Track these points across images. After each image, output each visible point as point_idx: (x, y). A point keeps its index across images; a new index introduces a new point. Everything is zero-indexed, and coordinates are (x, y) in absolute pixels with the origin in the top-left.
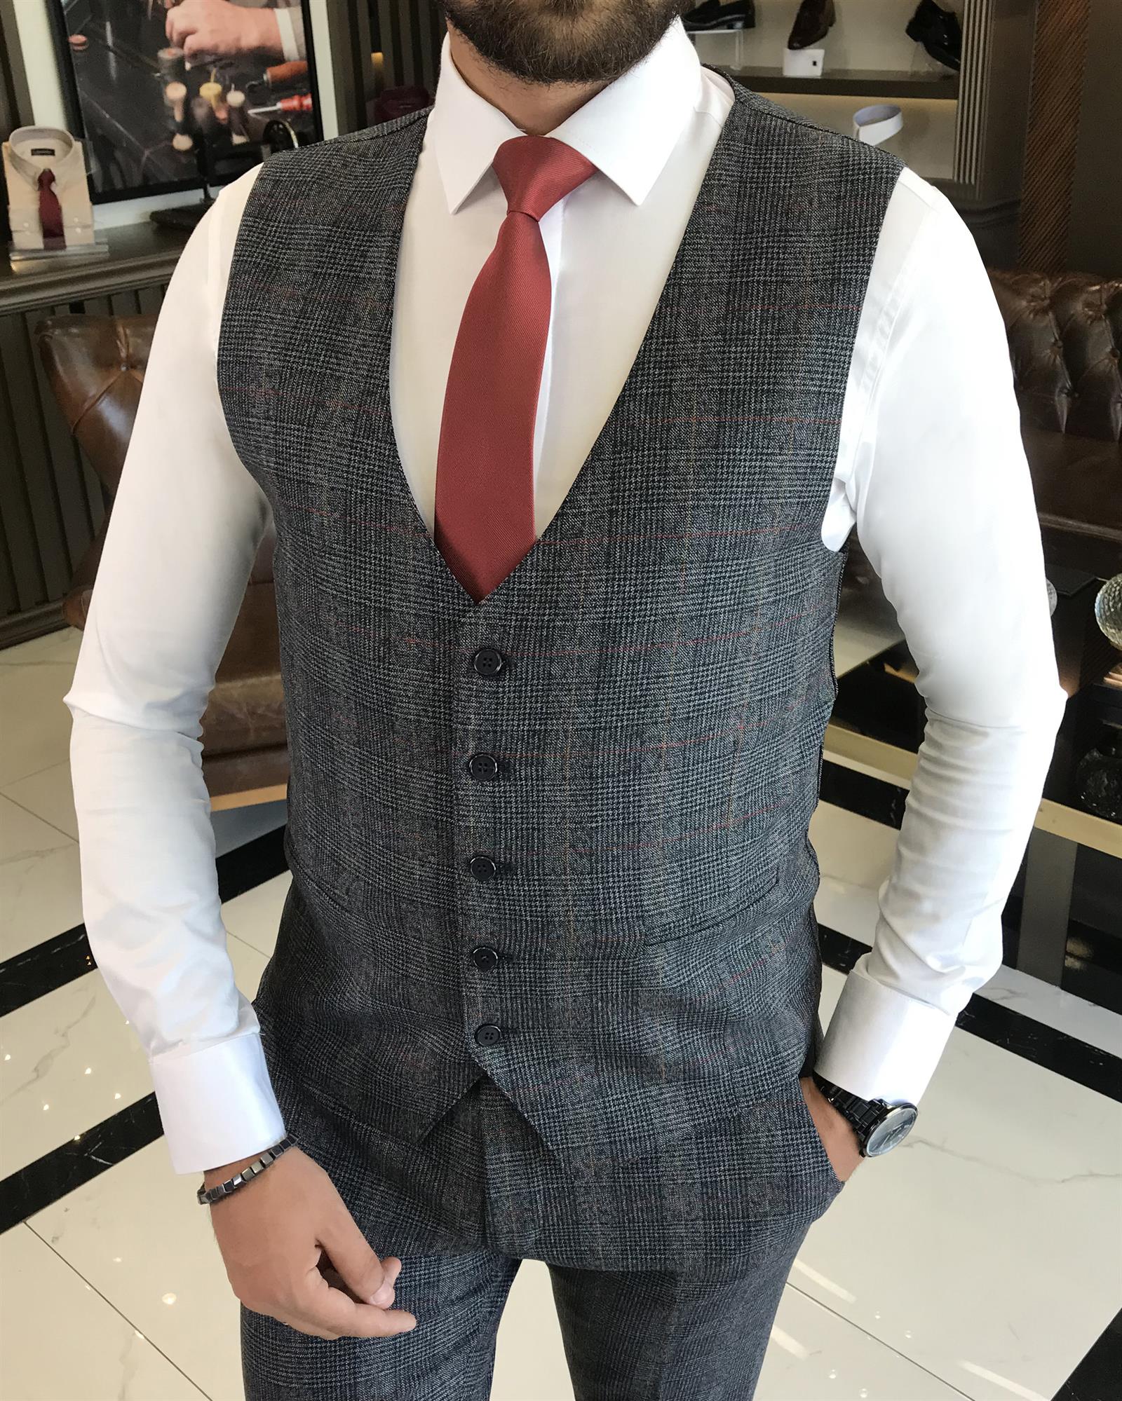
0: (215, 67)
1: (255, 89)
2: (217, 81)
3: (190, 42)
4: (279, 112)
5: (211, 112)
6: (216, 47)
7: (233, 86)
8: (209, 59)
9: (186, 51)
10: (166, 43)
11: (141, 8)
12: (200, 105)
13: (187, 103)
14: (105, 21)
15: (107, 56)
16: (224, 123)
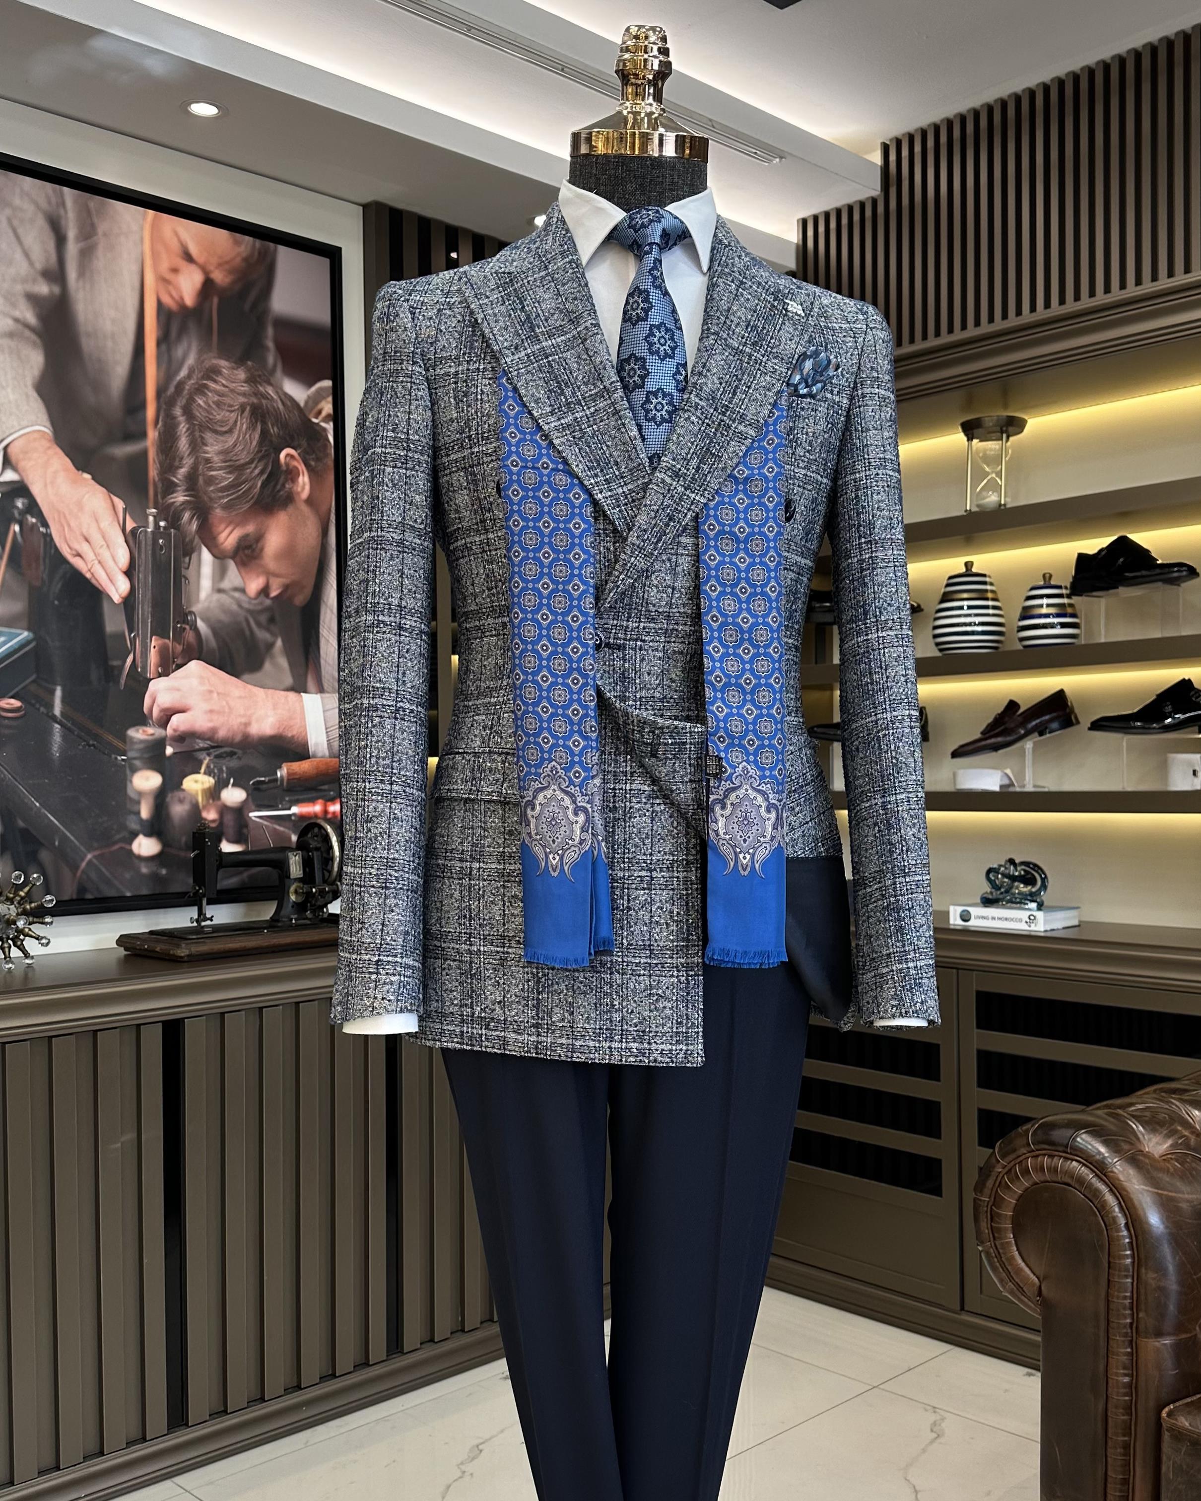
0: (209, 755)
1: (264, 786)
2: (208, 772)
3: (177, 722)
4: (293, 818)
5: (196, 811)
6: (214, 730)
7: (232, 781)
8: (202, 744)
9: (170, 730)
10: (142, 720)
11: (111, 674)
12: (181, 801)
13: (161, 797)
14: (56, 684)
15: (52, 727)
16: (213, 825)
